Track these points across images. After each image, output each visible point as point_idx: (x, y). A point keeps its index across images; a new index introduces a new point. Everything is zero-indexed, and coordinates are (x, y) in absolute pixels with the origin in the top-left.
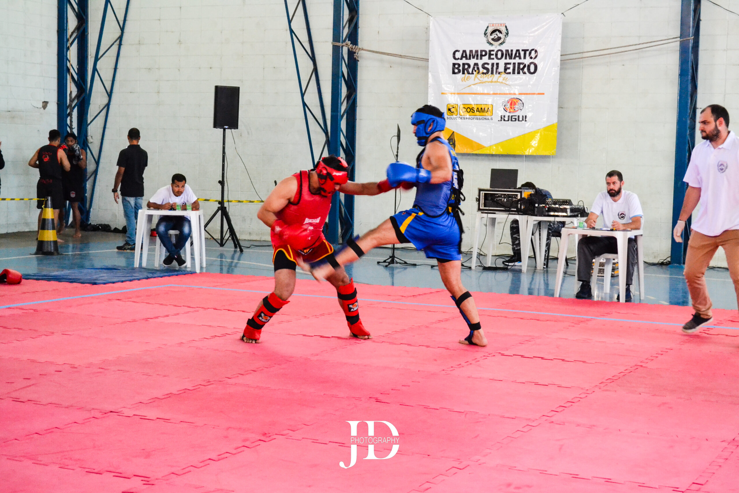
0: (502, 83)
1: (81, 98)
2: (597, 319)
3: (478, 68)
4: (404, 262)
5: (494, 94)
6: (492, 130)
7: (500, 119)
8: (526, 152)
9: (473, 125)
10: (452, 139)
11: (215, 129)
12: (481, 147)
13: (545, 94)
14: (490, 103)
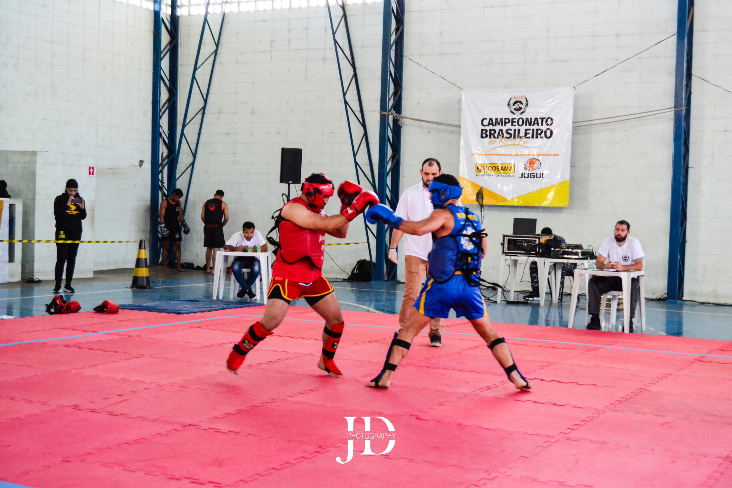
0: (523, 145)
1: (171, 158)
2: (605, 348)
3: (502, 133)
5: (516, 155)
6: (514, 185)
7: (521, 176)
8: (542, 204)
9: (498, 181)
10: (481, 193)
11: (281, 184)
12: (505, 200)
13: (559, 155)
14: (512, 162)
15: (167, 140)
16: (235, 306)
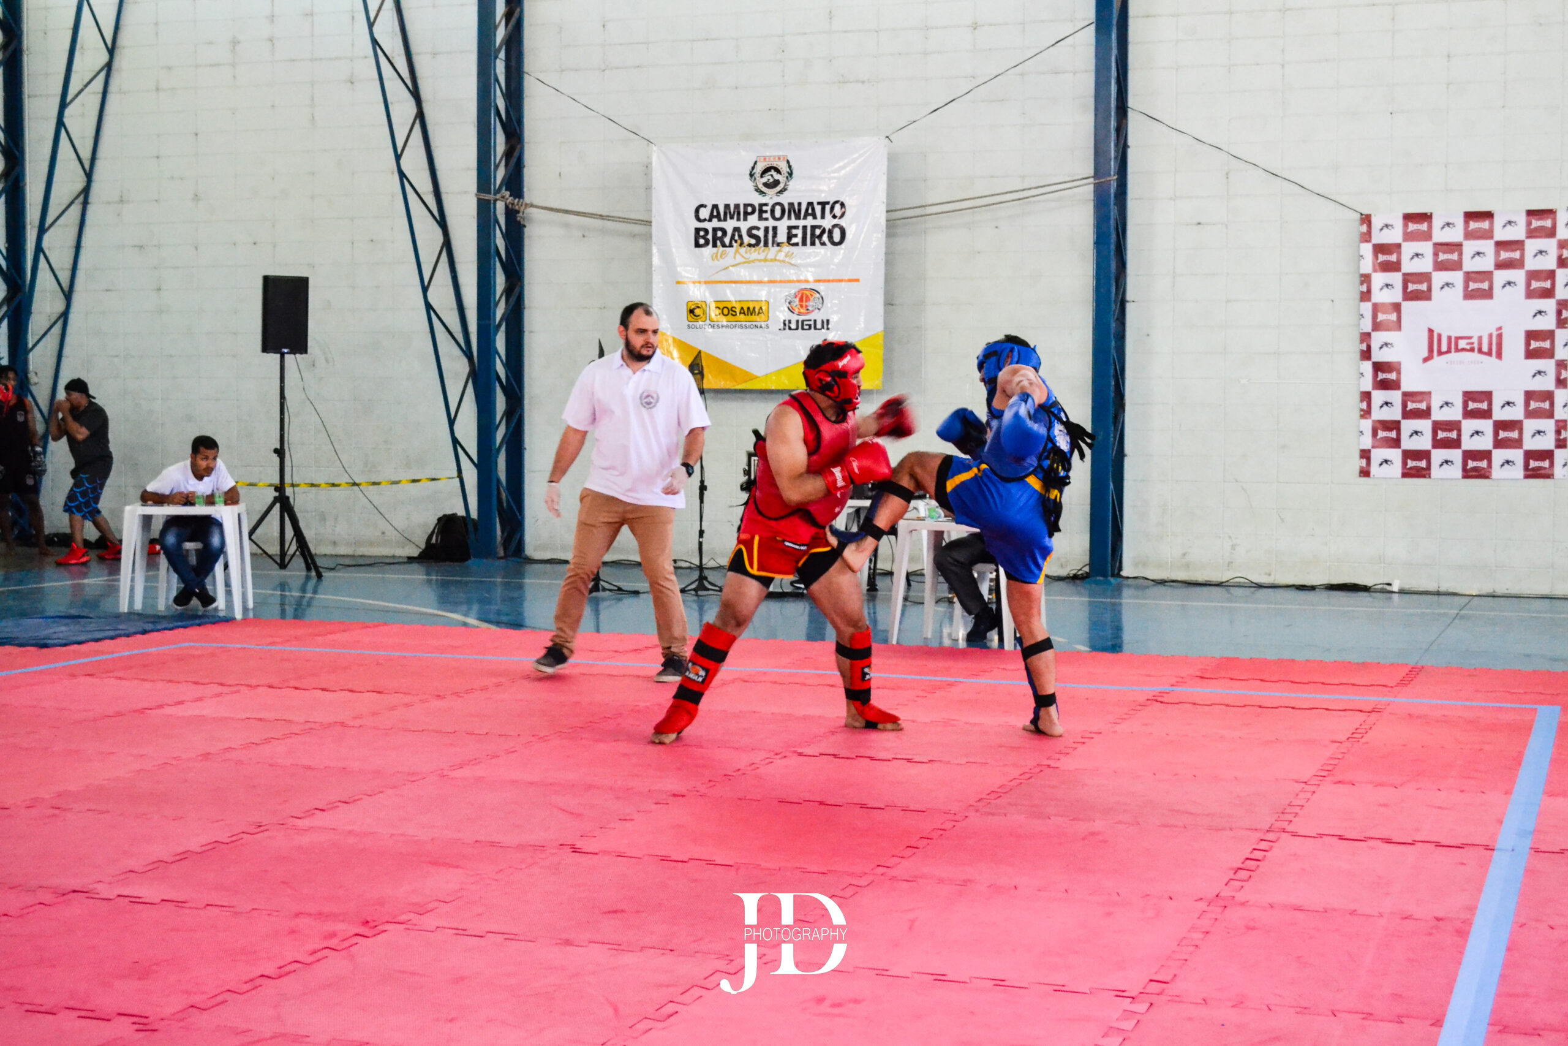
0: (784, 261)
1: (15, 302)
2: (966, 682)
3: (740, 237)
4: (616, 588)
5: (770, 282)
6: (769, 345)
7: (782, 326)
9: (735, 338)
10: (698, 364)
11: (265, 354)
12: (751, 377)
13: (861, 281)
14: (764, 298)
15: (4, 264)
16: (171, 625)
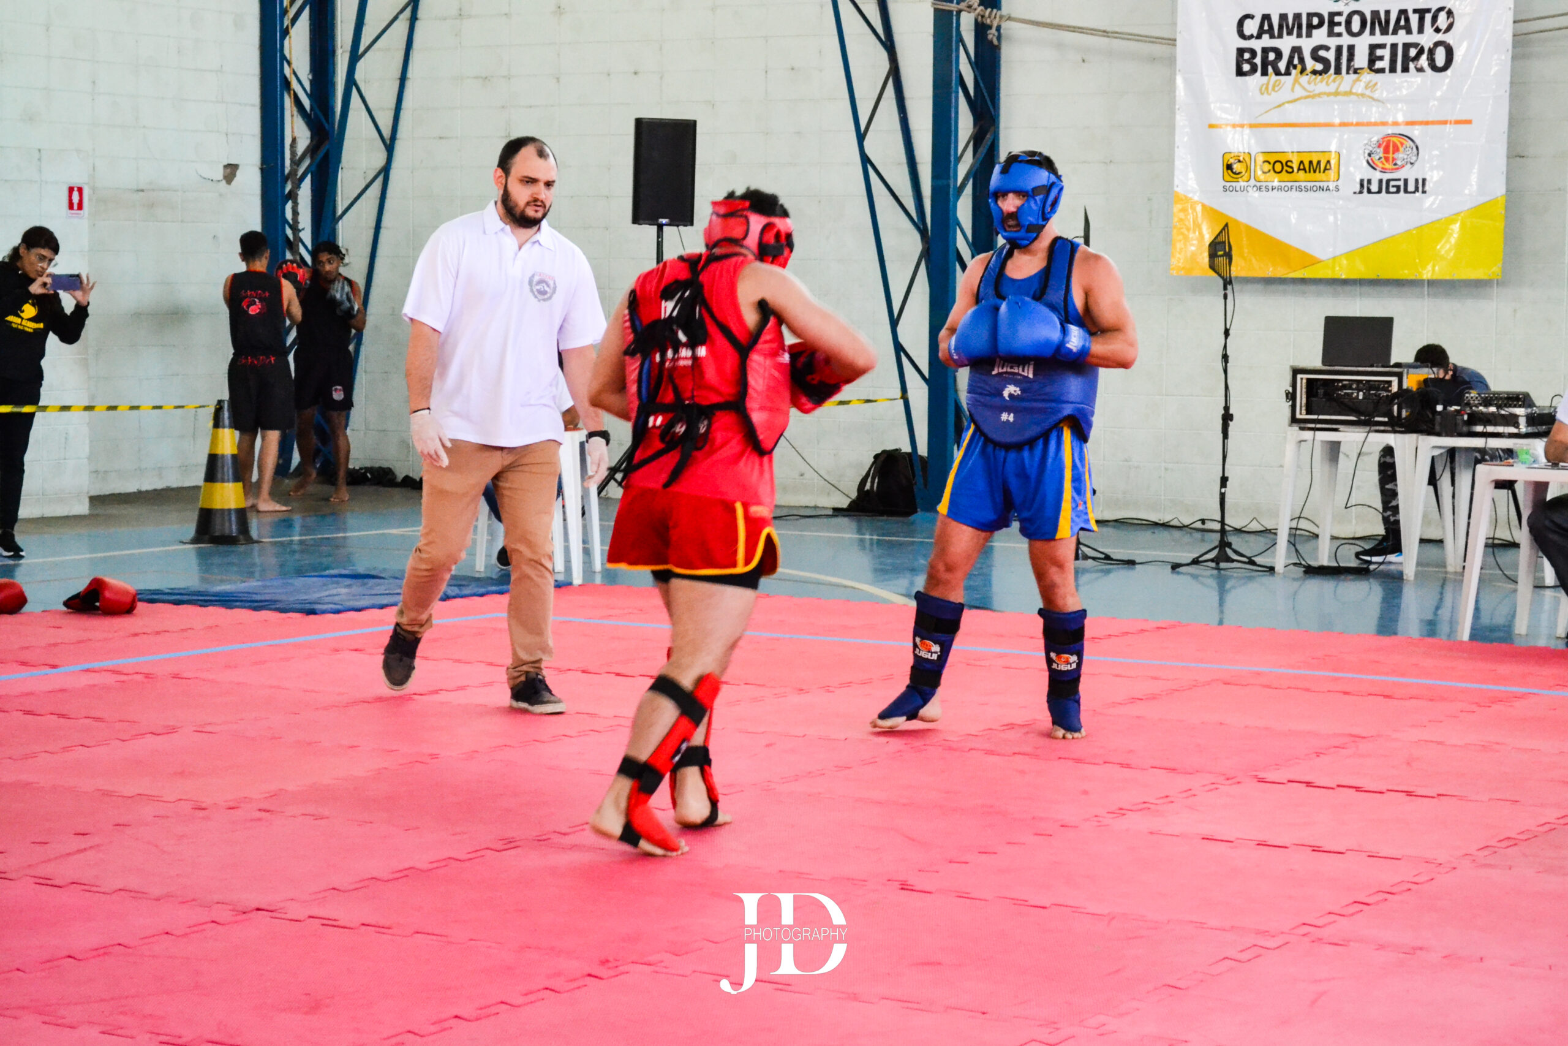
0: (1363, 95)
1: (320, 154)
2: (1541, 695)
3: (1302, 60)
4: (1103, 556)
5: (1343, 124)
6: (1339, 217)
7: (1357, 188)
8: (1424, 272)
9: (1290, 206)
10: (1224, 243)
12: (1314, 261)
13: (1473, 122)
14: (1333, 148)
15: (306, 103)
16: (482, 590)
